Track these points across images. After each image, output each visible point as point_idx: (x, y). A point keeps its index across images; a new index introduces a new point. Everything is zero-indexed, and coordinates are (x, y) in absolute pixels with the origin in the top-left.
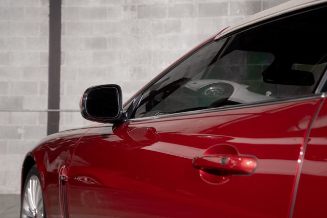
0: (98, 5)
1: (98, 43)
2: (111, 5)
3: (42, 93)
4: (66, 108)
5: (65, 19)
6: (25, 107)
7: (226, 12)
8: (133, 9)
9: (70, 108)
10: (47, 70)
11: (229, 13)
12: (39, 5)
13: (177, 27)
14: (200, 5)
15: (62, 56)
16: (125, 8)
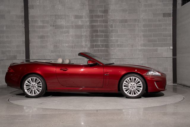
0: (41, 24)
1: (42, 37)
2: (46, 25)
3: (23, 54)
4: (32, 59)
5: (30, 29)
6: (18, 59)
7: (83, 27)
8: (53, 26)
9: (33, 59)
10: (25, 46)
11: (84, 28)
12: (21, 24)
13: (68, 32)
14: (75, 25)
15: (30, 41)
16: (51, 26)
